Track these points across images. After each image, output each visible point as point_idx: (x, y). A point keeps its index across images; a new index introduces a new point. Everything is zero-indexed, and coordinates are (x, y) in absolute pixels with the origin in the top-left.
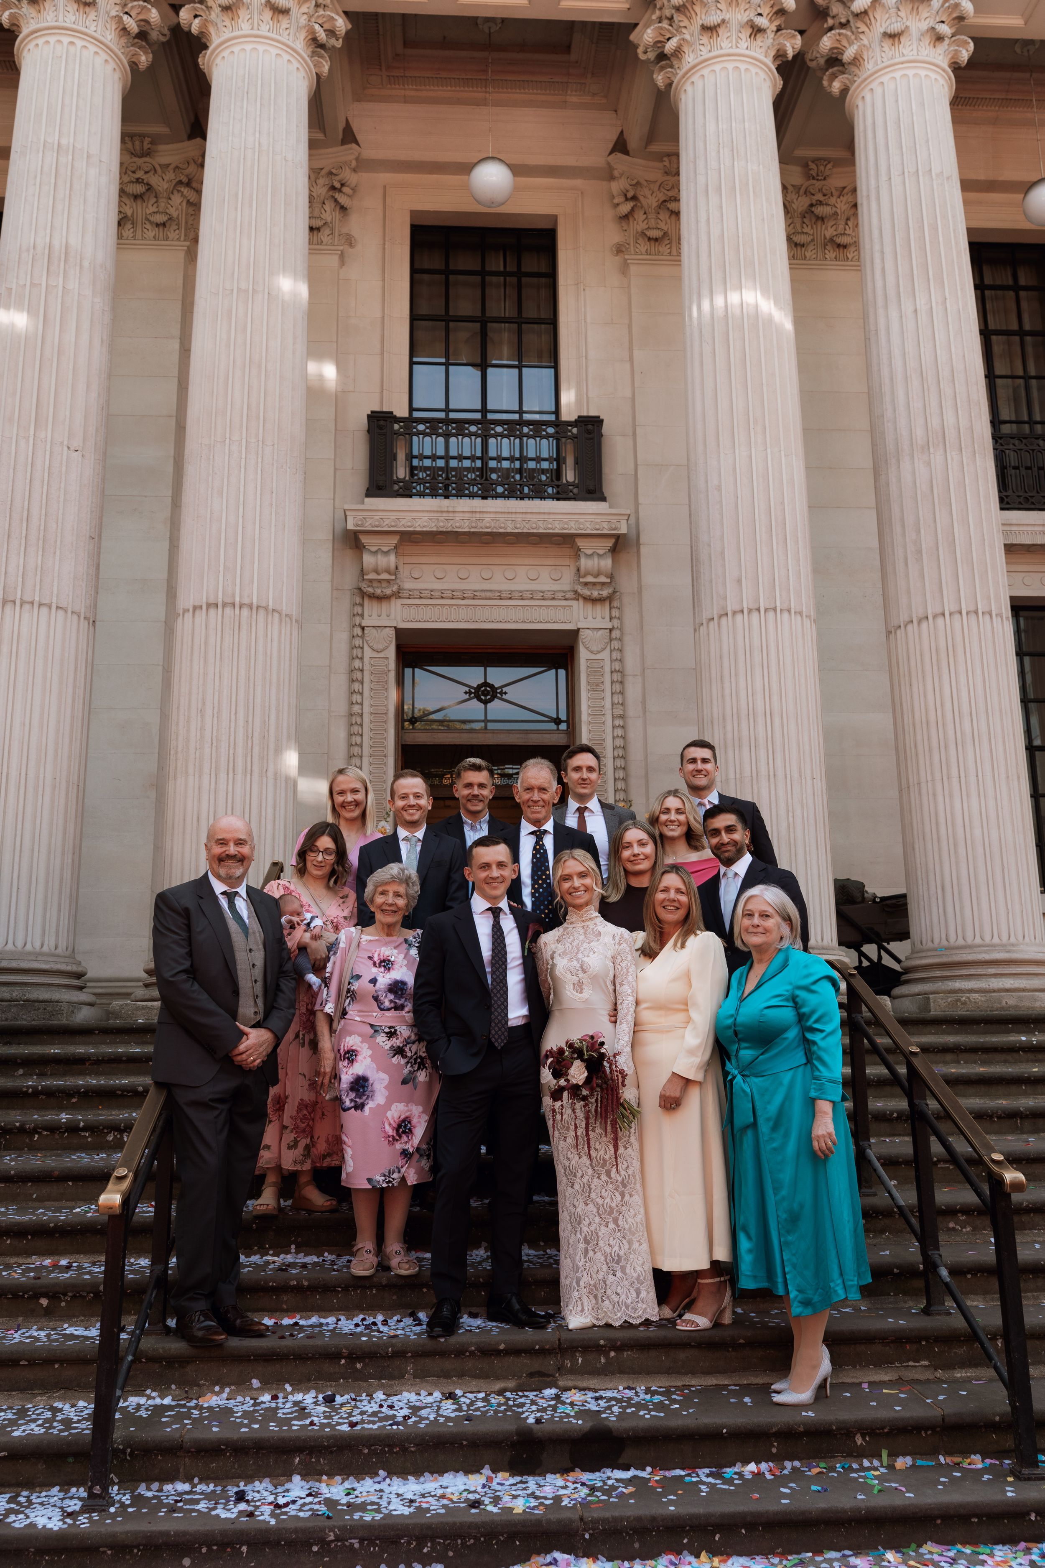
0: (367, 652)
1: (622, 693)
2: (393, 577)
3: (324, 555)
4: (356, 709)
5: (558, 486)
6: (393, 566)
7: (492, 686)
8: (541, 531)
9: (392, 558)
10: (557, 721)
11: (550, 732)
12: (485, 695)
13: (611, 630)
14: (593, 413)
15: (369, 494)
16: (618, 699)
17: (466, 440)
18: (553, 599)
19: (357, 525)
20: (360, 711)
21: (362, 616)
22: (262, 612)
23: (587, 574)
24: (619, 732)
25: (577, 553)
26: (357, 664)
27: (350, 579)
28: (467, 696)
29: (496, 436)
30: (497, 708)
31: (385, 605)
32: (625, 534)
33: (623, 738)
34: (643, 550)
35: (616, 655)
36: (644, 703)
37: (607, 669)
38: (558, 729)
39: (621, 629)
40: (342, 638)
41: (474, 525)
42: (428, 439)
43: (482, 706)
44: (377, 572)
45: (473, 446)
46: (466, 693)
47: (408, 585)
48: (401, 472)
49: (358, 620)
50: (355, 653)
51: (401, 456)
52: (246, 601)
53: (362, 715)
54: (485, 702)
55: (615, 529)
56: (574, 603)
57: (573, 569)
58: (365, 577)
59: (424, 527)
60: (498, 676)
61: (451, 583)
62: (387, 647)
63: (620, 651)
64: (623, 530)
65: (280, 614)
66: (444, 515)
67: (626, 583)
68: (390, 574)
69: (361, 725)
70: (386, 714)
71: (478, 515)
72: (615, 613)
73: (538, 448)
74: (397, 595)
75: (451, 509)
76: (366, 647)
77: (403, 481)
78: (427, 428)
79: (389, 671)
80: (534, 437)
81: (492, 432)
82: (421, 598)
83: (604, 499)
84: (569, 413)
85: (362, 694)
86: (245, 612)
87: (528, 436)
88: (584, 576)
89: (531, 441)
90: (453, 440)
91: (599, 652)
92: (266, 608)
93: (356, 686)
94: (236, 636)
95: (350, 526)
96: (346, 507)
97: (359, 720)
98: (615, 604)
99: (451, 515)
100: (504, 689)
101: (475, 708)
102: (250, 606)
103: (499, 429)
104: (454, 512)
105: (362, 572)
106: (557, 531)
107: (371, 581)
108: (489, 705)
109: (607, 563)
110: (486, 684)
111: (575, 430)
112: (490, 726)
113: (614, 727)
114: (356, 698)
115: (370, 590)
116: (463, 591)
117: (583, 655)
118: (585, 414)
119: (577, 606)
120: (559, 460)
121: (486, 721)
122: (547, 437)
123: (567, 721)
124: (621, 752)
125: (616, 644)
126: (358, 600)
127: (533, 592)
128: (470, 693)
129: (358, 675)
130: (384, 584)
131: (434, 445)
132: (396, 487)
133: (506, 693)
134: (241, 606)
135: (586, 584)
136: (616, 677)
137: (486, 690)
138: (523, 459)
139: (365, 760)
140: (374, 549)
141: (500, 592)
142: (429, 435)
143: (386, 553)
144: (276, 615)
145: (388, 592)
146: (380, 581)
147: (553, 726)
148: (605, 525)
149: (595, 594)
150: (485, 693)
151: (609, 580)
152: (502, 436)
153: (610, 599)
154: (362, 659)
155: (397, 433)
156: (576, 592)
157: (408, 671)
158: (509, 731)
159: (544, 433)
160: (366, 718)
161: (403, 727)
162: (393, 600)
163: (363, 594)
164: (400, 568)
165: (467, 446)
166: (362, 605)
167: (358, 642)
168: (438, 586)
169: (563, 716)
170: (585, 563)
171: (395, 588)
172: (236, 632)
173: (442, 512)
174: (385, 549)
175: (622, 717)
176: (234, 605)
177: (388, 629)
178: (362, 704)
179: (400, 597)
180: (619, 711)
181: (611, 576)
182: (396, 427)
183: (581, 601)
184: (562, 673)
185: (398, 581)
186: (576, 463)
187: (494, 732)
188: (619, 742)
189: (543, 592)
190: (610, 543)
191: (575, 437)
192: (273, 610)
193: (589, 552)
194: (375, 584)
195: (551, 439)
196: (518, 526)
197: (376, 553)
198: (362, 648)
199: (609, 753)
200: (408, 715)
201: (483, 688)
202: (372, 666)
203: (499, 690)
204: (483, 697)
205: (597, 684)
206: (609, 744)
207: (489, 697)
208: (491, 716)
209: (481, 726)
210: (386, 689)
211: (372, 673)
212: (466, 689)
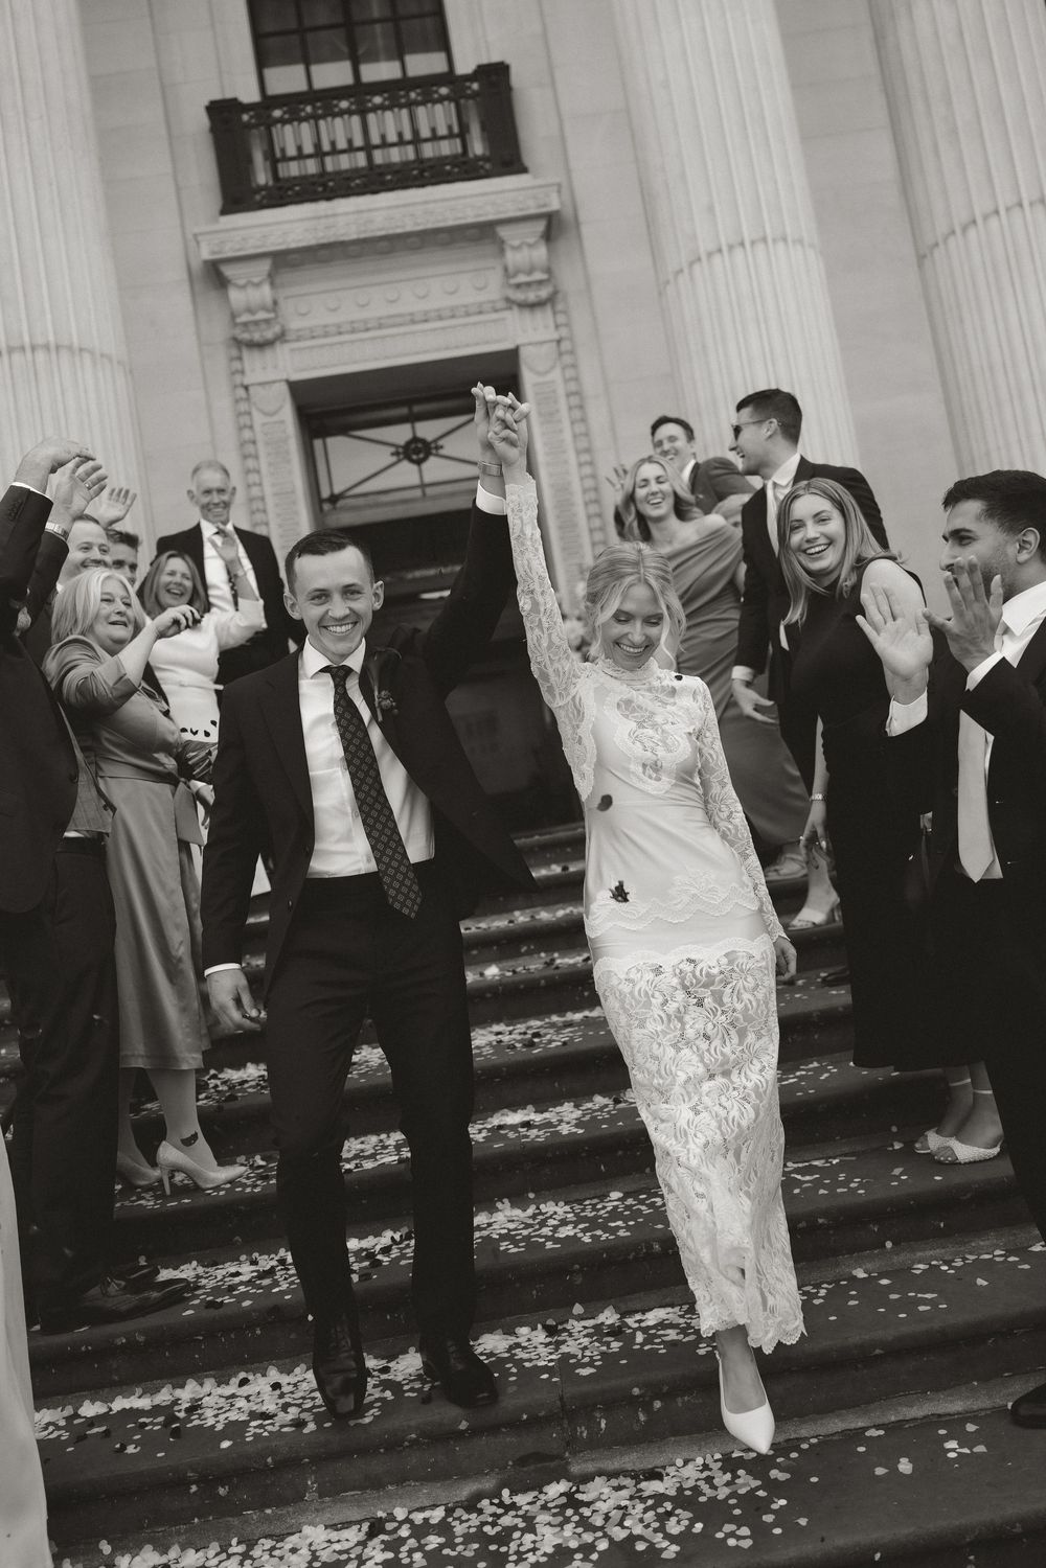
0: (258, 419)
1: (583, 420)
2: (272, 315)
3: (179, 302)
4: (255, 491)
5: (464, 163)
6: (269, 300)
7: (423, 441)
8: (450, 223)
9: (266, 290)
12: (417, 454)
13: (559, 342)
14: (495, 58)
15: (224, 211)
16: (580, 428)
17: (338, 121)
18: (480, 313)
19: (214, 253)
20: (260, 494)
21: (242, 372)
22: (65, 355)
23: (517, 272)
24: (587, 470)
25: (501, 247)
26: (247, 434)
27: (219, 330)
28: (394, 459)
29: (375, 109)
30: (434, 469)
31: (268, 353)
32: (557, 213)
34: (585, 230)
35: (570, 373)
36: (613, 428)
37: (561, 391)
39: (571, 339)
40: (224, 405)
41: (363, 228)
42: (288, 128)
43: (414, 467)
44: (250, 311)
45: (348, 128)
46: (393, 454)
47: (295, 324)
48: (262, 177)
49: (238, 379)
50: (243, 423)
51: (258, 157)
52: (40, 340)
53: (263, 499)
54: (419, 462)
55: (545, 205)
56: (507, 314)
57: (499, 271)
58: (239, 320)
59: (300, 241)
60: (428, 430)
61: (349, 313)
62: (281, 408)
63: (574, 366)
64: (555, 205)
65: (92, 353)
66: (323, 221)
67: (569, 279)
68: (267, 310)
69: (265, 511)
70: (293, 492)
71: (365, 215)
72: (561, 319)
73: (431, 117)
74: (281, 337)
75: (330, 212)
76: (255, 413)
77: (265, 187)
78: (285, 113)
79: (288, 438)
80: (423, 103)
81: (370, 105)
82: (313, 337)
83: (523, 170)
84: (465, 65)
85: (258, 472)
86: (41, 356)
87: (417, 103)
88: (515, 274)
89: (421, 111)
90: (322, 123)
91: (547, 372)
92: (70, 348)
93: (251, 463)
94: (34, 392)
95: (206, 254)
96: (196, 230)
97: (261, 506)
98: (560, 307)
99: (331, 220)
100: (440, 443)
101: (406, 474)
102: (47, 347)
103: (378, 100)
104: (335, 215)
105: (233, 316)
106: (470, 220)
107: (245, 324)
108: (425, 466)
109: (540, 253)
110: (415, 439)
111: (475, 86)
112: (429, 491)
113: (580, 465)
115: (246, 336)
116: (365, 321)
117: (528, 379)
118: (485, 61)
119: (513, 317)
120: (463, 134)
121: (423, 486)
122: (441, 99)
124: (592, 495)
125: (567, 359)
126: (234, 352)
127: (452, 309)
128: (396, 454)
129: (250, 449)
130: (263, 326)
131: (297, 135)
132: (258, 197)
133: (442, 447)
134: (33, 348)
135: (518, 286)
136: (574, 400)
137: (417, 447)
138: (417, 140)
140: (242, 282)
141: (412, 314)
142: (289, 121)
143: (257, 285)
144: (86, 356)
145: (269, 335)
146: (256, 323)
148: (531, 203)
149: (532, 296)
150: (417, 452)
151: (544, 276)
152: (383, 108)
153: (551, 300)
154: (251, 427)
155: (248, 126)
156: (508, 300)
157: (318, 443)
158: (453, 494)
159: (436, 96)
160: (270, 502)
161: (321, 509)
162: (278, 344)
163: (238, 343)
164: (281, 302)
165: (340, 130)
166: (240, 358)
167: (243, 407)
168: (332, 319)
170: (513, 258)
171: (277, 329)
172: (33, 383)
173: (319, 218)
174: (256, 280)
175: (588, 450)
176: (23, 349)
177: (277, 385)
178: (260, 484)
179: (286, 341)
180: (583, 444)
181: (549, 271)
182: (245, 117)
183: (516, 309)
185: (280, 319)
186: (483, 128)
187: (435, 497)
188: (589, 483)
189: (465, 306)
190: (540, 226)
191: (475, 95)
192: (81, 350)
193: (516, 243)
194: (252, 328)
195: (446, 103)
196: (419, 221)
197: (243, 287)
198: (249, 413)
199: (578, 499)
200: (325, 493)
201: (413, 446)
202: (266, 434)
203: (433, 445)
204: (414, 457)
205: (551, 414)
206: (576, 487)
207: (421, 456)
208: (427, 479)
209: (418, 493)
210: (289, 461)
211: (267, 444)
212: (393, 450)
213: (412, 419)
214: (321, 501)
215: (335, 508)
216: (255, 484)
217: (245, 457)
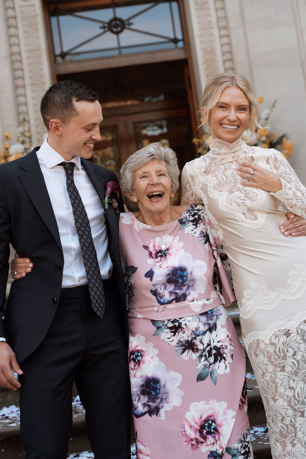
1: (223, 8)
4: (15, 49)
7: (120, 20)
10: (175, 41)
11: (170, 50)
12: (116, 27)
16: (221, 13)
20: (18, 51)
24: (225, 40)
26: (10, 13)
28: (102, 31)
30: (127, 38)
33: (229, 44)
38: (177, 47)
43: (115, 36)
46: (101, 28)
50: (9, 6)
53: (20, 54)
54: (117, 33)
60: (123, 13)
69: (21, 62)
70: (39, 50)
79: (36, 15)
85: (17, 36)
93: (13, 31)
97: (18, 58)
100: (131, 21)
108: (121, 35)
110: (115, 19)
112: (124, 51)
113: (221, 37)
114: (14, 40)
121: (120, 48)
123: (183, 40)
124: (228, 56)
128: (104, 27)
129: (12, 22)
133: (132, 24)
137: (116, 24)
139: (28, 89)
147: (172, 45)
150: (116, 26)
154: (13, 8)
157: (54, 20)
158: (139, 54)
160: (24, 56)
161: (55, 61)
169: (179, 36)
178: (18, 45)
180: (223, 23)
184: (175, 5)
187: (127, 56)
188: (226, 48)
199: (219, 58)
200: (58, 51)
201: (114, 23)
202: (22, 12)
203: (126, 22)
204: (115, 30)
205: (203, 4)
206: (218, 51)
207: (119, 29)
208: (123, 44)
209: (116, 52)
210: (37, 30)
211: (23, 19)
212: (101, 25)
213: (114, 5)
214: (55, 56)
215: (64, 61)
216: (15, 44)
217: (9, 27)
